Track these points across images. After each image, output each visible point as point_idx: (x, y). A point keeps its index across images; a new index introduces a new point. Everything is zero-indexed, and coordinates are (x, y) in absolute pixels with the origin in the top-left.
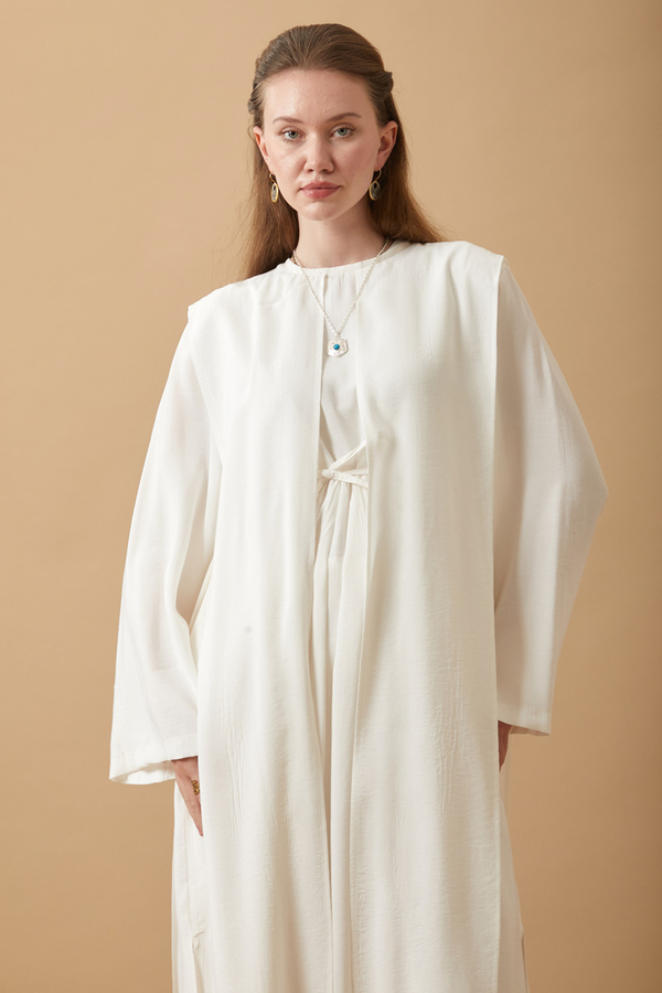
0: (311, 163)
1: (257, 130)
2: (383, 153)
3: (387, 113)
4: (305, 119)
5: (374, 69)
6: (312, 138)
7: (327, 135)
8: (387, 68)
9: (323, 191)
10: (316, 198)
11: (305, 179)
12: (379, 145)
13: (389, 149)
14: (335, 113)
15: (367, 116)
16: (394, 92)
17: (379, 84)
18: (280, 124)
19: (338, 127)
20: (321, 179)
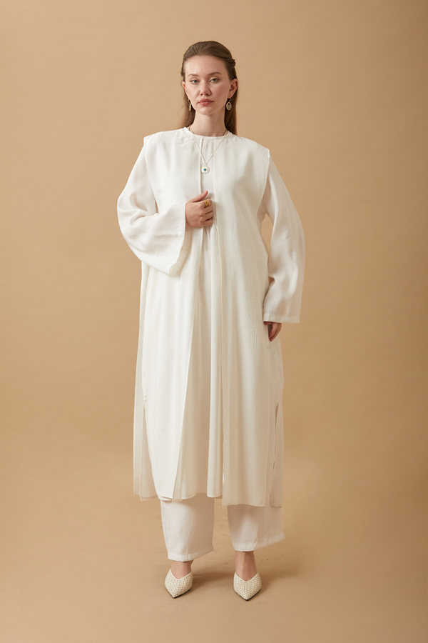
0: (202, 91)
1: (183, 83)
2: (232, 92)
3: (233, 75)
4: (199, 74)
5: (227, 56)
6: (203, 82)
7: (208, 81)
8: (233, 58)
9: (207, 103)
10: (204, 106)
11: (200, 98)
12: (230, 88)
13: (235, 90)
14: (211, 72)
15: (225, 74)
16: (235, 67)
17: (230, 64)
18: (191, 76)
19: (213, 77)
20: (206, 98)
